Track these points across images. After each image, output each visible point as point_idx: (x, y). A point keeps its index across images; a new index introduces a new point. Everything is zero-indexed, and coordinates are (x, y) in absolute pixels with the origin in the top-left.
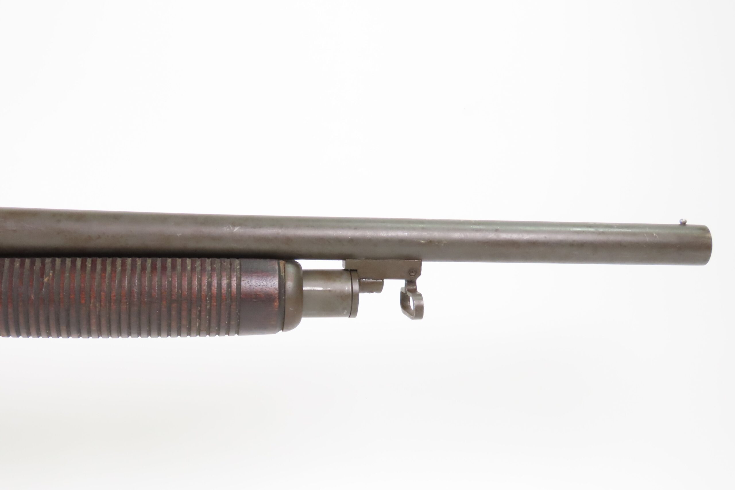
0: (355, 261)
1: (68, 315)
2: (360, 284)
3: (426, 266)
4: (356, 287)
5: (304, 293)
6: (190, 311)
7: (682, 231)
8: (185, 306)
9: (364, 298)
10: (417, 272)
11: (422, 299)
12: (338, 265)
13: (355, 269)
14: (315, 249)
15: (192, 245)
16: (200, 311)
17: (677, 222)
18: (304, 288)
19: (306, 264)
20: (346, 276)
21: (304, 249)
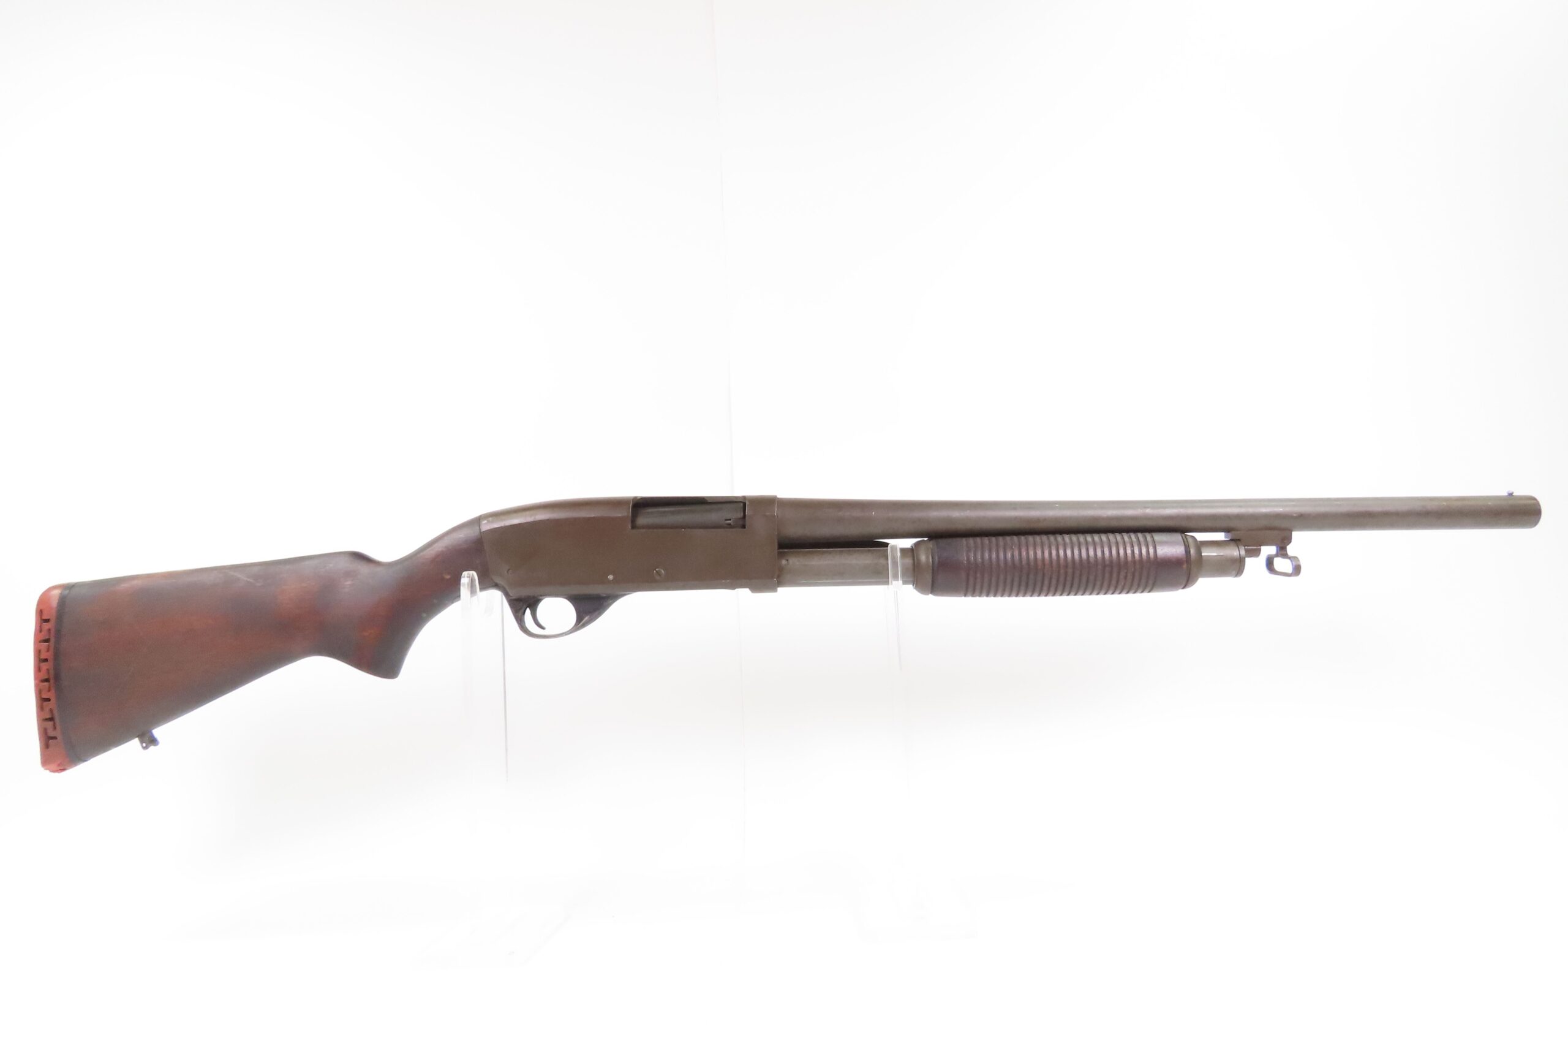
0: (1239, 532)
1: (1028, 578)
2: (1246, 551)
3: (1296, 535)
4: (1243, 552)
5: (1204, 558)
6: (1119, 573)
7: (1511, 502)
8: (1115, 570)
9: (1249, 561)
10: (1287, 540)
11: (1299, 561)
12: (1220, 536)
13: (1238, 538)
14: (1208, 524)
15: (1114, 524)
16: (1126, 573)
17: (1505, 494)
18: (1203, 554)
19: (1201, 537)
20: (1232, 543)
21: (1192, 525)
